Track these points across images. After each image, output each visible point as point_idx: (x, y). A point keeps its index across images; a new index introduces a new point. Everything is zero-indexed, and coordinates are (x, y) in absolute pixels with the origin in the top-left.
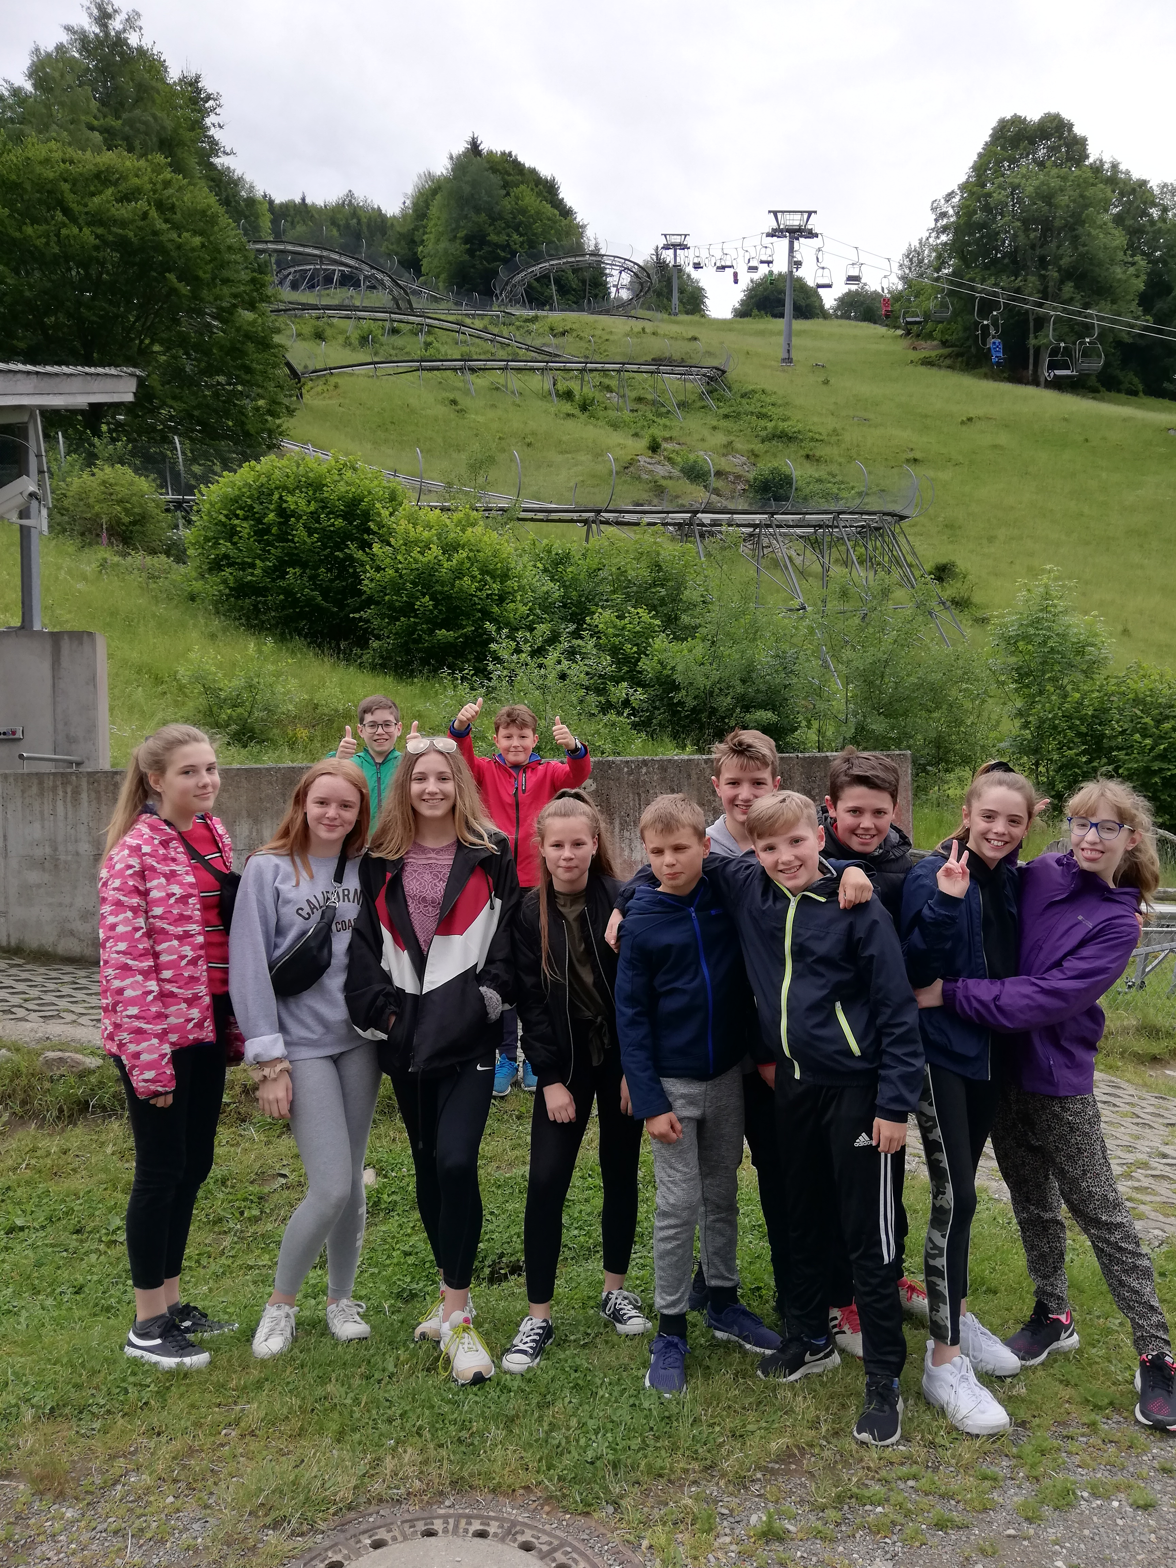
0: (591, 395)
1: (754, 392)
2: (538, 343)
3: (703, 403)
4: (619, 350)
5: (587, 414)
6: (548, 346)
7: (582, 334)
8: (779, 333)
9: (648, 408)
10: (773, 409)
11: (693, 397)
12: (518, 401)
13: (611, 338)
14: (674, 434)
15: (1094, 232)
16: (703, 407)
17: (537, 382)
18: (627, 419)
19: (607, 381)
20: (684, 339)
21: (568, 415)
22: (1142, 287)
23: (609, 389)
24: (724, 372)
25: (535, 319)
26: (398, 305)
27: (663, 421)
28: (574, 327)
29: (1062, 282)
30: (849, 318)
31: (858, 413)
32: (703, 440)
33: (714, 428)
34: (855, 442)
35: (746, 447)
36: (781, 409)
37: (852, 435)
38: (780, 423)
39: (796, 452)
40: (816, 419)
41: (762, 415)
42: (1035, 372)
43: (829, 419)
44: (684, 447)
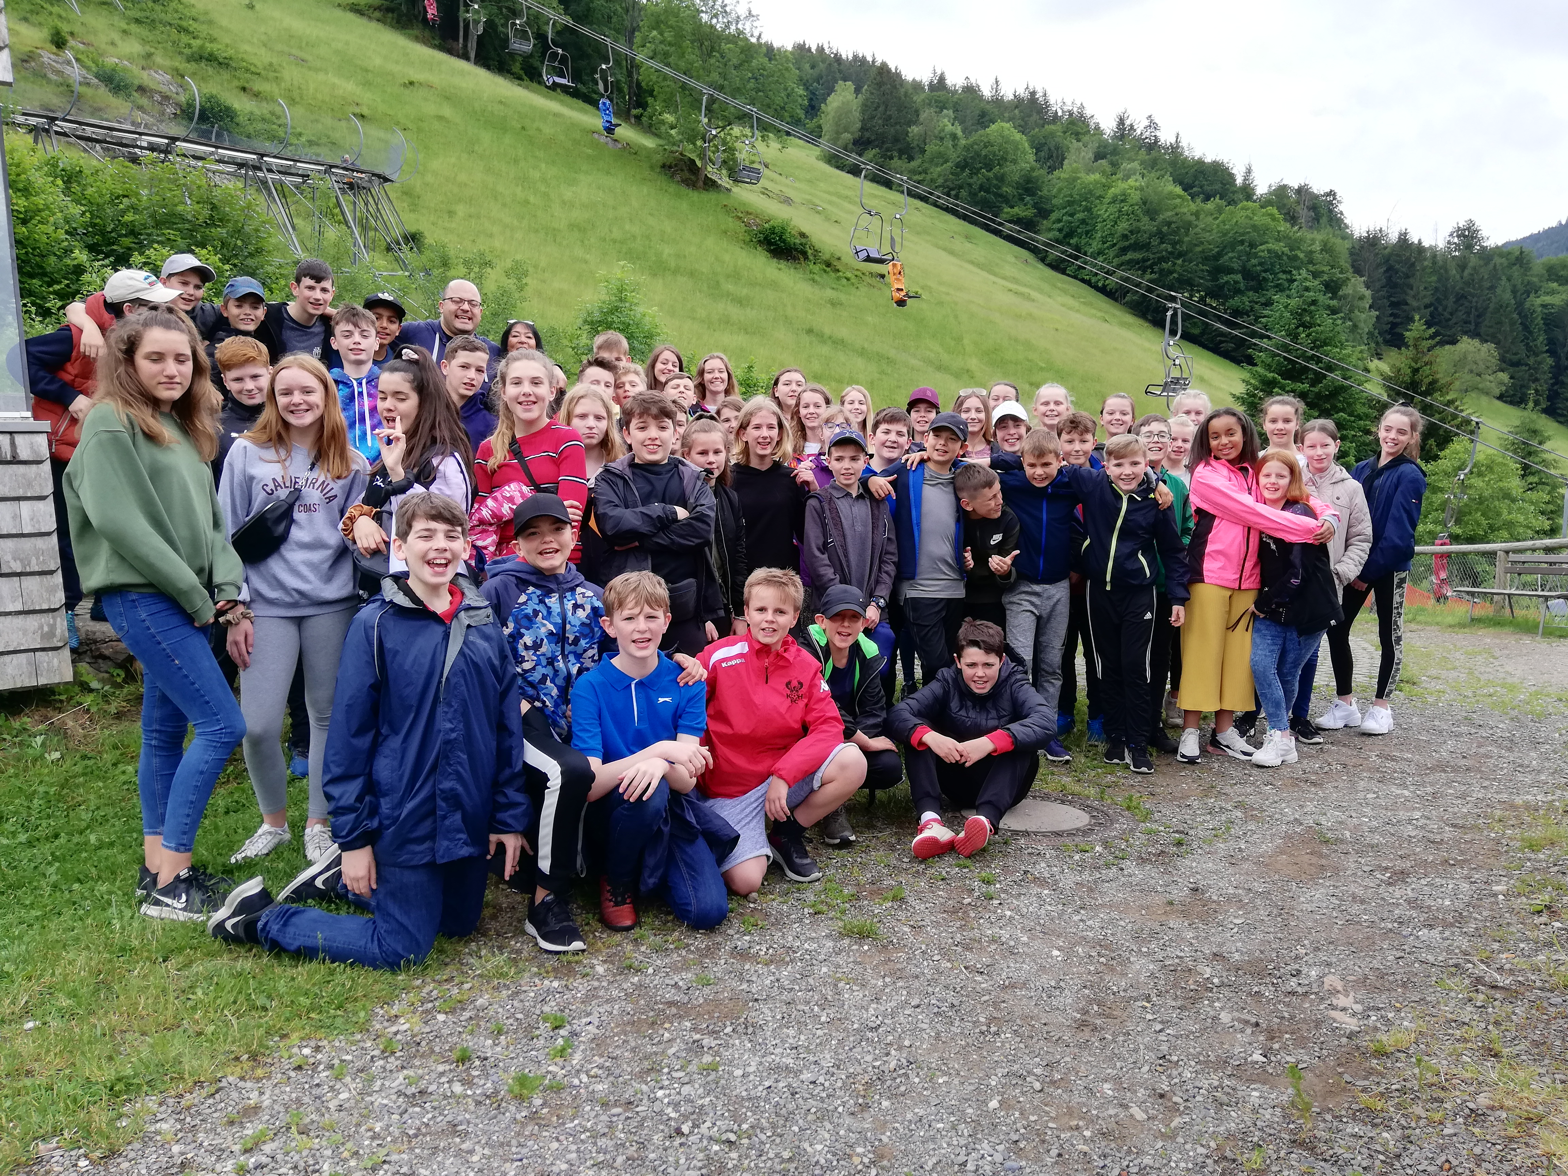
10: (195, 25)
14: (77, 29)
31: (294, 51)
32: (113, 44)
33: (124, 32)
34: (295, 83)
35: (168, 63)
36: (205, 27)
37: (291, 74)
38: (207, 45)
39: (229, 82)
40: (247, 47)
41: (182, 30)
42: (465, 46)
43: (263, 51)
44: (91, 49)
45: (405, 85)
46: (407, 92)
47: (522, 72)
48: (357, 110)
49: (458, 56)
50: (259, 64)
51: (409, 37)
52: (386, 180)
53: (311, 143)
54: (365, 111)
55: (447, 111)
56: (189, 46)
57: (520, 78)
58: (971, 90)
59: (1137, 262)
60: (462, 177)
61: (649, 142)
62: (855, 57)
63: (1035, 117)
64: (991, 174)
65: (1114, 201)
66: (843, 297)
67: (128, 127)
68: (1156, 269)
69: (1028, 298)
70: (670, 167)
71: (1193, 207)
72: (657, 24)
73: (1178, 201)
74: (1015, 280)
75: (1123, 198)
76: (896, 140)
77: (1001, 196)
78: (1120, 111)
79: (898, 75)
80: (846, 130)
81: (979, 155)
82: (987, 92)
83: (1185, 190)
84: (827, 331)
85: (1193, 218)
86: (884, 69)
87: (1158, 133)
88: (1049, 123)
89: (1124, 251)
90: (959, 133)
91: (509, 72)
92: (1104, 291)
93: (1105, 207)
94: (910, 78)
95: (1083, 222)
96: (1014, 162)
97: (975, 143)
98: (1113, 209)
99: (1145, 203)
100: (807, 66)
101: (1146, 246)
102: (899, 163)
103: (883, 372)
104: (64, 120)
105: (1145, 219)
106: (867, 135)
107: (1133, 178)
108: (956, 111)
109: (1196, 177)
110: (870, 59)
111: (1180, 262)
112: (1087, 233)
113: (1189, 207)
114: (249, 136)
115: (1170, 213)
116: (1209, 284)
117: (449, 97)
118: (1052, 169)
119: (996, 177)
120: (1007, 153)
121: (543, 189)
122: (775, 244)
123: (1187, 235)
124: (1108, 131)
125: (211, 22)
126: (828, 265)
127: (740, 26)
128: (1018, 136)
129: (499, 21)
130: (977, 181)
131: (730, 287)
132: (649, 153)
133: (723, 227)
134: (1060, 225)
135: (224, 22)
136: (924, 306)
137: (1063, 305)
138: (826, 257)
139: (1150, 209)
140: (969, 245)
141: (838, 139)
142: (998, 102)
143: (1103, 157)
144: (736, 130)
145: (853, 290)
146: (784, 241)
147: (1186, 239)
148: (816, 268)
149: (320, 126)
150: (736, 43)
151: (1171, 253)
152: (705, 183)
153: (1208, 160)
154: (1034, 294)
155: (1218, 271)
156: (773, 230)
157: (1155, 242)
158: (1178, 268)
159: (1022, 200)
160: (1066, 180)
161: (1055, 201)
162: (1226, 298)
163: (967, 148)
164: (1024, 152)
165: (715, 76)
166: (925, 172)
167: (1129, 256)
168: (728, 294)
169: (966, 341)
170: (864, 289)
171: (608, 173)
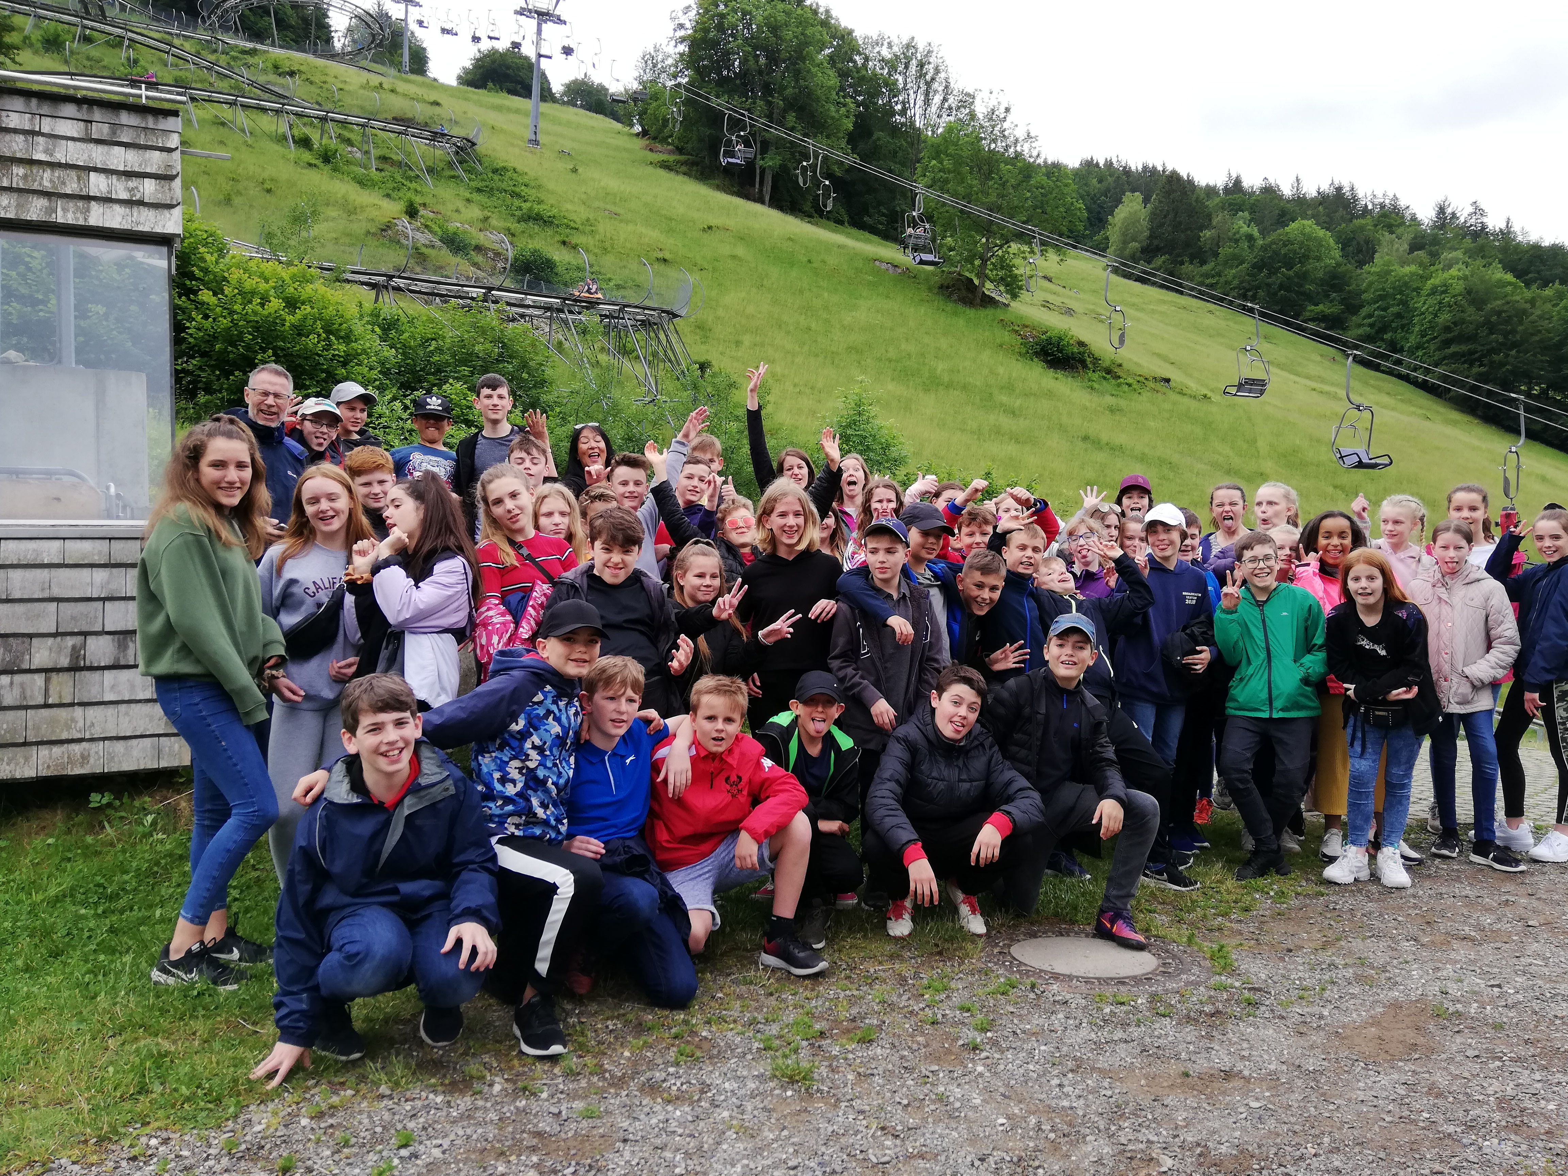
0: (333, 147)
1: (505, 169)
2: (262, 79)
3: (452, 173)
4: (355, 102)
5: (330, 166)
6: (274, 85)
7: (312, 79)
8: (526, 114)
9: (395, 169)
10: (526, 190)
11: (441, 165)
12: (250, 141)
13: (346, 87)
14: (428, 200)
15: (814, 70)
16: (453, 177)
17: (267, 123)
18: (376, 178)
19: (347, 134)
20: (425, 101)
21: (310, 165)
22: (850, 126)
23: (349, 142)
24: (474, 144)
25: (253, 52)
26: (86, 8)
27: (413, 185)
28: (302, 68)
29: (785, 111)
30: (575, 105)
31: (608, 207)
32: (457, 211)
33: (468, 200)
34: (608, 235)
35: (502, 224)
36: (534, 191)
37: (605, 228)
38: (535, 206)
39: (552, 237)
40: (569, 206)
41: (515, 195)
42: (761, 190)
43: (582, 209)
44: (439, 216)
45: (704, 230)
46: (706, 236)
47: (812, 210)
48: (660, 255)
49: (755, 201)
50: (578, 220)
51: (711, 186)
52: (675, 316)
53: (618, 287)
54: (667, 256)
55: (740, 251)
56: (520, 208)
57: (810, 216)
58: (1269, 191)
59: (1463, 355)
60: (750, 310)
62: (1145, 168)
63: (1341, 212)
64: (1291, 273)
65: (1434, 292)
66: (1123, 403)
67: (454, 281)
68: (1486, 361)
69: (1335, 397)
70: (948, 287)
71: (1528, 294)
72: (938, 152)
73: (1509, 288)
74: (1322, 380)
75: (1445, 288)
76: (1187, 245)
77: (1303, 294)
78: (1440, 199)
79: (1190, 182)
80: (1134, 239)
81: (1278, 255)
82: (1287, 191)
83: (1517, 277)
84: (1104, 438)
85: (1528, 306)
86: (1174, 177)
87: (1485, 220)
88: (1357, 217)
89: (1447, 343)
90: (1255, 232)
91: (800, 211)
92: (1424, 386)
93: (1422, 299)
94: (1203, 183)
95: (1399, 315)
96: (1319, 259)
97: (1273, 243)
98: (1432, 301)
99: (1469, 293)
100: (1095, 181)
101: (1472, 338)
102: (1191, 267)
103: (1163, 478)
104: (400, 277)
105: (1471, 310)
106: (1156, 242)
107: (1456, 267)
108: (1252, 212)
109: (1531, 262)
110: (1160, 168)
111: (1513, 352)
112: (1403, 327)
113: (1522, 294)
114: (566, 284)
115: (1499, 302)
116: (1550, 375)
117: (743, 237)
118: (1361, 264)
119: (1297, 275)
120: (1309, 250)
121: (825, 316)
122: (1052, 354)
123: (1521, 323)
124: (1426, 221)
125: (540, 187)
126: (1109, 372)
127: (1019, 149)
128: (1321, 233)
129: (792, 165)
130: (1276, 280)
131: (1004, 399)
132: (928, 275)
133: (998, 341)
134: (1371, 321)
135: (551, 186)
136: (1214, 409)
138: (1106, 364)
139: (1475, 298)
140: (1268, 345)
141: (1124, 249)
142: (1300, 201)
143: (1420, 247)
144: (1014, 247)
145: (1136, 396)
146: (1061, 351)
147: (1520, 328)
148: (1095, 376)
149: (627, 271)
150: (1014, 165)
151: (1502, 344)
152: (982, 301)
153: (1546, 243)
155: (1560, 361)
156: (1049, 341)
157: (1482, 332)
158: (1511, 360)
159: (1328, 296)
160: (1378, 274)
161: (1365, 296)
163: (1264, 248)
164: (1329, 248)
165: (993, 198)
166: (1219, 275)
167: (1453, 349)
168: (1002, 405)
169: (1261, 443)
170: (1146, 395)
171: (887, 297)
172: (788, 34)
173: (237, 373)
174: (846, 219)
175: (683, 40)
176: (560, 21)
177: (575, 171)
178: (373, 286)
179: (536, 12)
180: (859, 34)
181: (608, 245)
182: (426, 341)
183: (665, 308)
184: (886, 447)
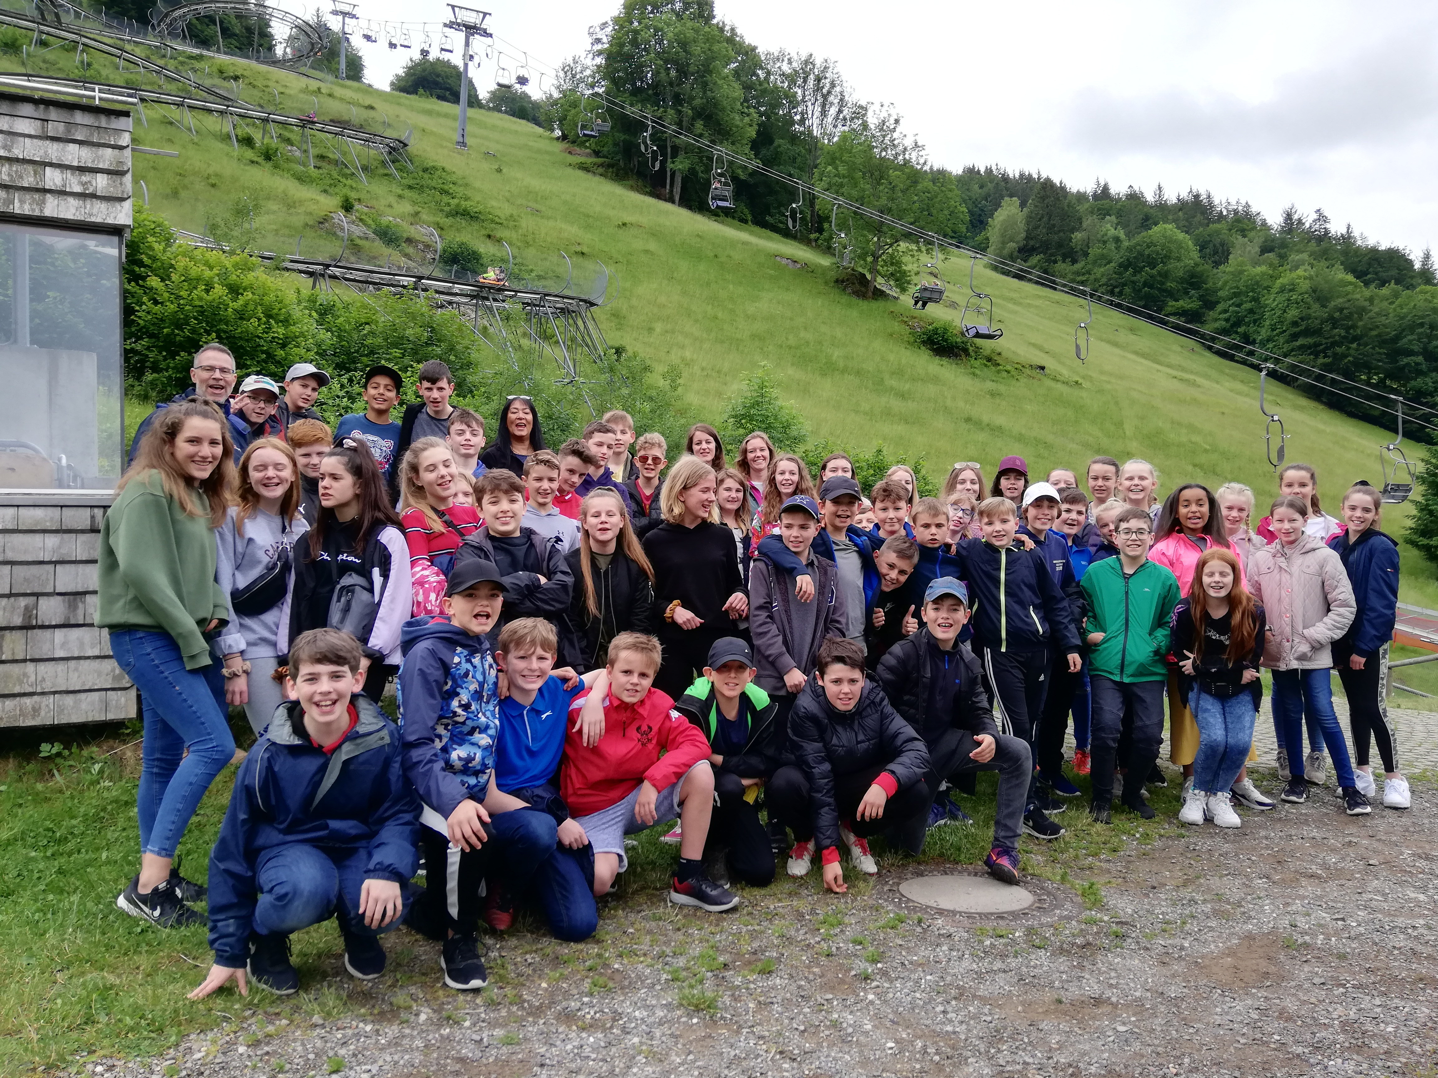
0: (273, 146)
1: (434, 168)
2: (208, 82)
3: (385, 172)
4: (294, 105)
5: (271, 163)
6: (219, 88)
7: (255, 83)
8: (455, 118)
9: (331, 167)
10: (454, 188)
11: (375, 163)
12: (196, 140)
13: (287, 91)
14: (362, 196)
15: (720, 82)
16: (386, 175)
17: (212, 123)
18: (314, 175)
19: (287, 134)
20: (360, 105)
21: (253, 162)
22: (754, 134)
23: (289, 141)
24: (405, 145)
25: (200, 58)
26: (43, 15)
27: (349, 182)
28: (245, 73)
29: (693, 119)
30: (500, 111)
31: (530, 204)
32: (390, 206)
33: (400, 196)
34: (530, 229)
35: (432, 219)
36: (461, 189)
37: (527, 223)
38: (463, 203)
39: (478, 231)
40: (494, 203)
41: (444, 192)
42: (671, 191)
43: (506, 205)
44: (373, 211)
45: (619, 226)
46: (621, 232)
48: (578, 249)
49: (665, 200)
50: (503, 216)
51: (625, 186)
52: (592, 304)
53: (540, 277)
54: (585, 250)
55: (652, 246)
56: (449, 204)
58: (1134, 198)
59: (1309, 347)
60: (662, 299)
61: (825, 261)
62: (1022, 175)
63: (1199, 217)
64: (1154, 272)
65: (1282, 290)
66: (1002, 388)
67: (387, 270)
68: (1329, 353)
69: (1194, 384)
70: (843, 281)
71: (1367, 293)
72: (833, 160)
73: (1350, 288)
74: (1183, 369)
75: (1293, 287)
76: (1060, 245)
77: (1165, 291)
78: (1287, 206)
79: (1063, 188)
80: (1012, 240)
81: (1142, 255)
82: (1150, 197)
83: (1357, 278)
84: (985, 419)
85: (1367, 303)
86: (1048, 184)
87: (1328, 226)
88: (1214, 222)
89: (1295, 337)
90: (1122, 235)
92: (1274, 375)
93: (1272, 297)
94: (1074, 190)
95: (1251, 311)
96: (1179, 259)
97: (1138, 244)
98: (1281, 298)
99: (1314, 291)
100: (976, 187)
101: (1317, 332)
102: (1063, 266)
103: (1039, 456)
104: (336, 266)
105: (1316, 306)
106: (1032, 243)
107: (1302, 268)
108: (1119, 216)
109: (1370, 265)
110: (1035, 176)
111: (1354, 345)
112: (1255, 321)
113: (1361, 293)
115: (1341, 300)
116: (1387, 366)
117: (655, 234)
118: (1217, 264)
119: (1160, 273)
120: (1170, 251)
121: (730, 306)
122: (938, 343)
123: (1361, 319)
124: (1275, 226)
125: (467, 185)
126: (989, 360)
127: (907, 157)
128: (1181, 236)
129: (700, 169)
130: (1141, 278)
131: (894, 383)
132: (824, 270)
133: (889, 331)
134: (1226, 315)
135: (477, 184)
136: (1084, 394)
137: (1232, 391)
138: (987, 353)
139: (1320, 296)
140: (1133, 337)
141: (1003, 249)
142: (1162, 207)
143: (1271, 250)
144: (903, 245)
145: (1014, 382)
146: (946, 340)
147: (1360, 323)
148: (977, 363)
149: (547, 263)
150: (902, 171)
151: (1344, 337)
152: (874, 293)
153: (1383, 247)
154: (1199, 380)
155: (1396, 353)
156: (936, 331)
157: (1327, 327)
158: (1352, 352)
159: (1187, 293)
160: (1232, 273)
161: (1220, 294)
162: (1408, 379)
163: (1130, 249)
164: (1188, 250)
165: (883, 201)
166: (1089, 273)
167: (1301, 341)
168: (892, 389)
169: (1126, 426)
170: (1023, 380)
171: (787, 290)
172: (696, 49)
173: (182, 354)
174: (749, 217)
175: (600, 53)
176: (487, 34)
177: (499, 171)
178: (311, 274)
179: (464, 25)
180: (761, 50)
181: (529, 238)
182: (360, 326)
183: (583, 297)
184: (786, 427)
